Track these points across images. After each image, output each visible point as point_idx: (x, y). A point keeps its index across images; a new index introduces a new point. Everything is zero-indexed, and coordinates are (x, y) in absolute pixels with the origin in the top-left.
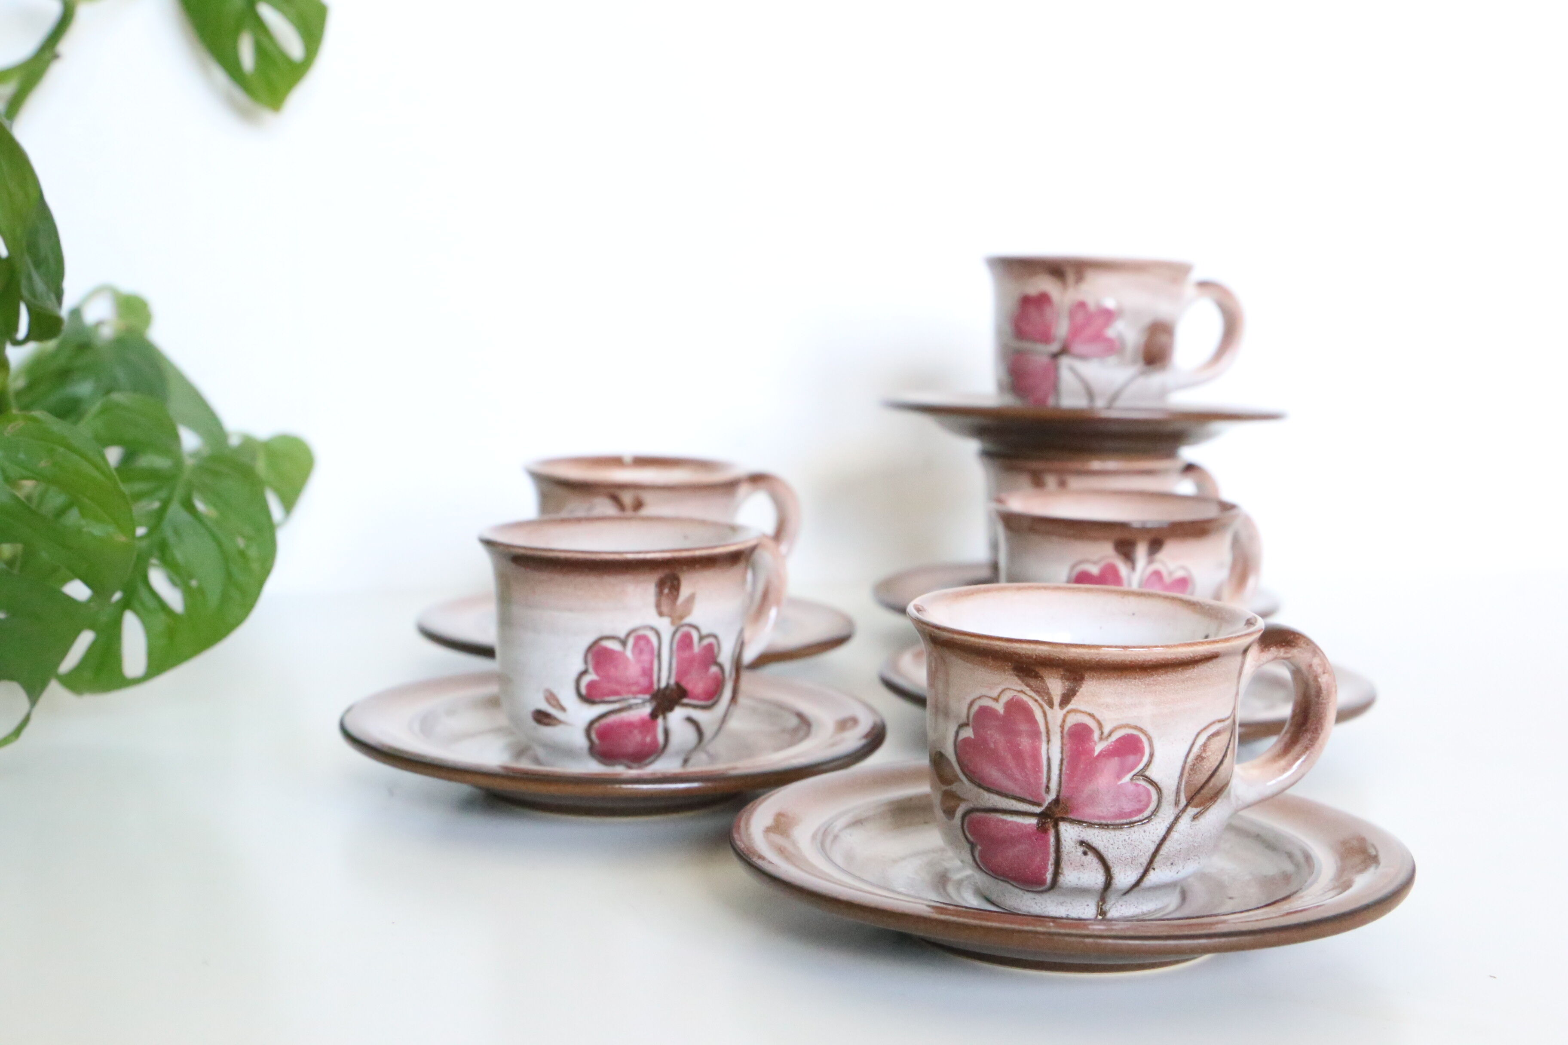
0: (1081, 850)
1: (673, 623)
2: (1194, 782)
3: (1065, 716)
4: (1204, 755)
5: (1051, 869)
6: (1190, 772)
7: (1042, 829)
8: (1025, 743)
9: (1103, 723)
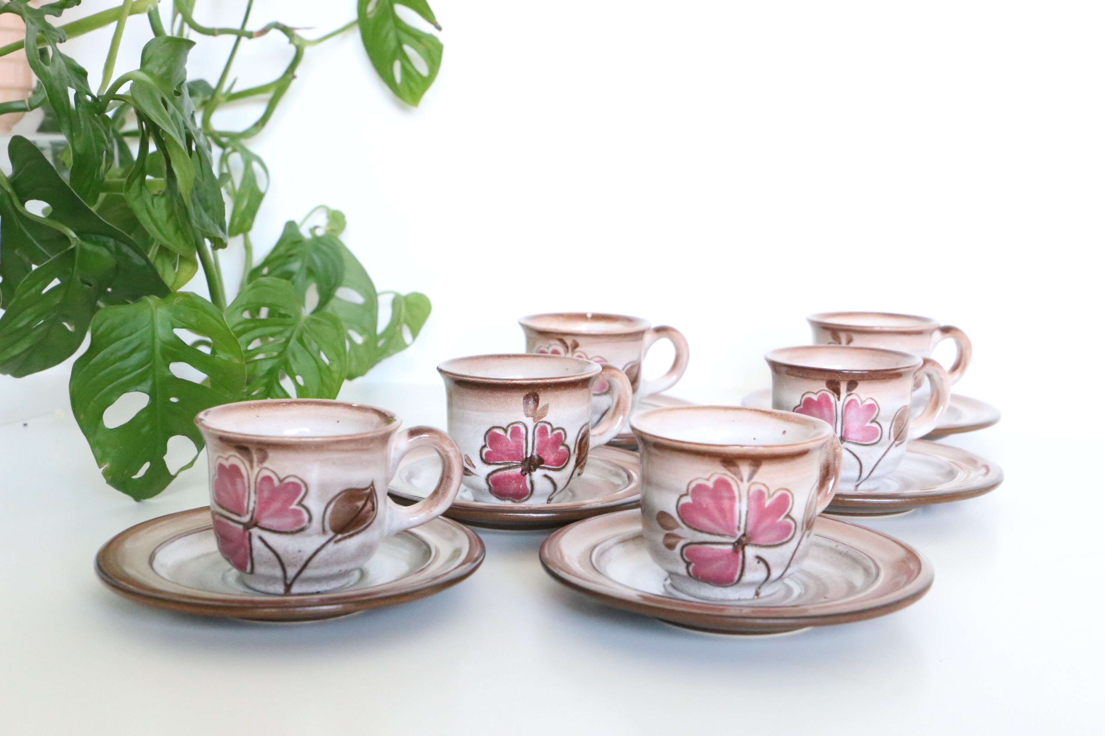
0: (756, 560)
1: (534, 421)
3: (750, 486)
7: (735, 551)
8: (726, 503)
9: (770, 489)
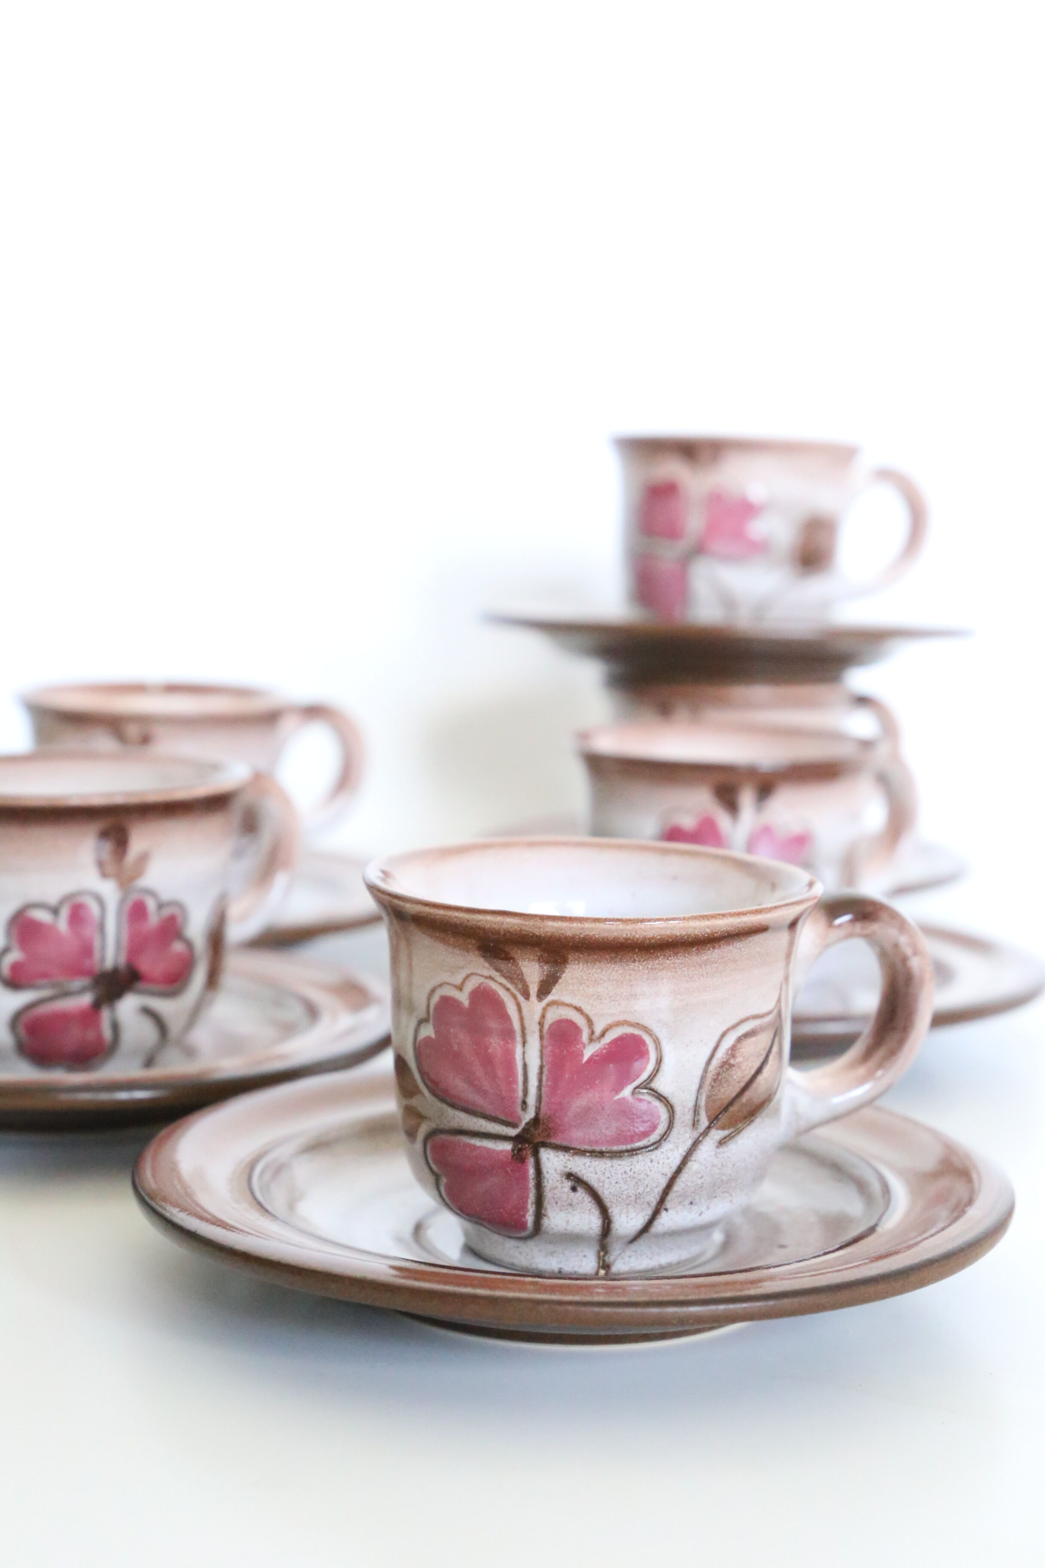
0: (568, 1184)
2: (719, 1097)
3: (545, 1009)
4: (732, 1061)
5: (531, 1209)
6: (713, 1083)
7: (518, 1157)
8: (495, 1044)
9: (594, 1019)
